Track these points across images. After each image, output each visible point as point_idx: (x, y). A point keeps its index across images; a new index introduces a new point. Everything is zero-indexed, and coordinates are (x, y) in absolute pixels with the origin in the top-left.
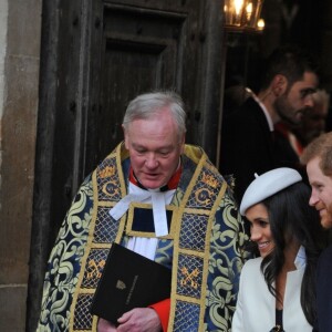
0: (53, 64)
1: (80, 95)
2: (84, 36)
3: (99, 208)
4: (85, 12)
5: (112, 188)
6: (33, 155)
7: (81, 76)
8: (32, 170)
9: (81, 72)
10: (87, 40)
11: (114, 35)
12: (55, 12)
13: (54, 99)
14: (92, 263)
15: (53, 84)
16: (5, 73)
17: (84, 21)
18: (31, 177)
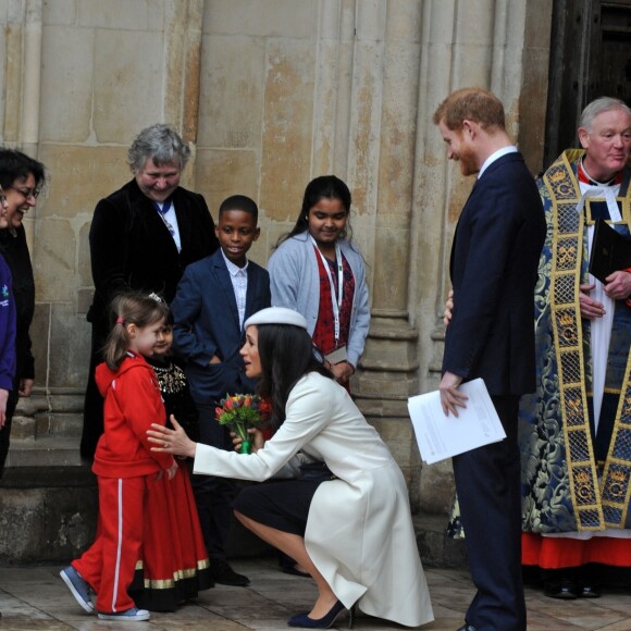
0: (560, 53)
1: (581, 76)
2: (585, 30)
3: (559, 206)
4: (586, 10)
5: (565, 189)
6: (543, 125)
7: (582, 62)
8: (543, 139)
9: (583, 58)
10: (587, 33)
11: (609, 28)
12: (563, 12)
13: (561, 80)
14: (563, 250)
15: (561, 69)
16: (523, 61)
17: (585, 18)
18: (542, 143)
